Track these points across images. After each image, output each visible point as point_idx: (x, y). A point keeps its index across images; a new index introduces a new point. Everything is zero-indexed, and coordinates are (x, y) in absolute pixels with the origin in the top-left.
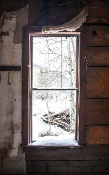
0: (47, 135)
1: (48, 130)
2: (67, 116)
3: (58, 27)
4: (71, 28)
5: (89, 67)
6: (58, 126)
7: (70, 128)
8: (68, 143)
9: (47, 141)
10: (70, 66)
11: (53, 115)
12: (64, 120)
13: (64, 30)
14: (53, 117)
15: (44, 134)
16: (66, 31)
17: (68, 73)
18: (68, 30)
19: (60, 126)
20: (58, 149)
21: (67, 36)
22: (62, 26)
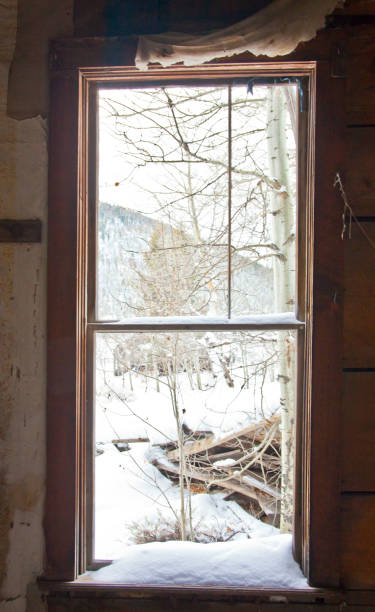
0: (176, 536)
1: (179, 514)
2: (269, 451)
3: (211, 40)
4: (272, 42)
5: (353, 220)
6: (227, 499)
7: (282, 507)
8: (259, 579)
9: (164, 565)
10: (280, 218)
11: (204, 445)
12: (255, 470)
13: (238, 51)
14: (202, 454)
15: (158, 535)
16: (248, 58)
17: (271, 251)
18: (256, 51)
19: (236, 497)
20: (212, 603)
21: (251, 81)
22: (231, 34)
